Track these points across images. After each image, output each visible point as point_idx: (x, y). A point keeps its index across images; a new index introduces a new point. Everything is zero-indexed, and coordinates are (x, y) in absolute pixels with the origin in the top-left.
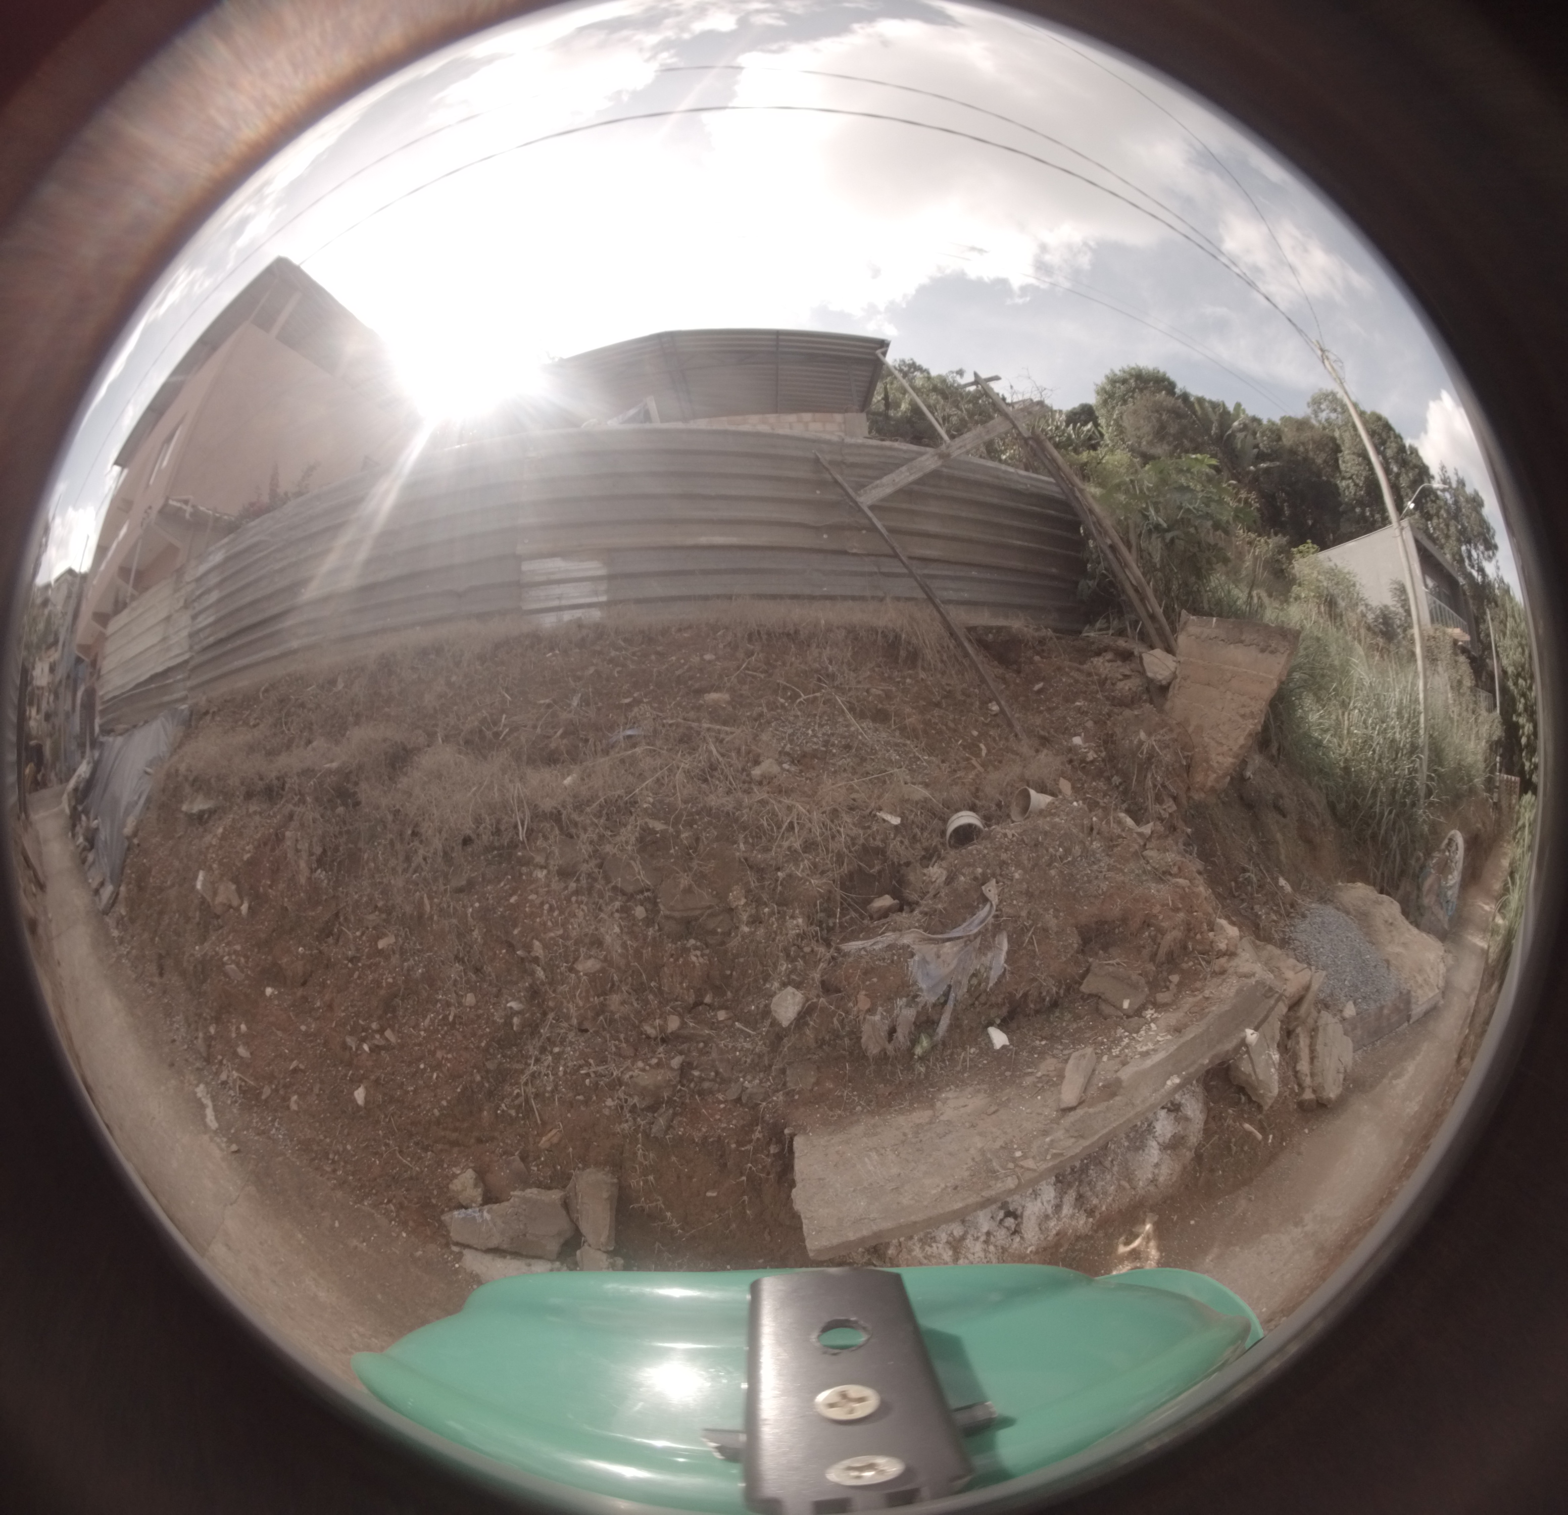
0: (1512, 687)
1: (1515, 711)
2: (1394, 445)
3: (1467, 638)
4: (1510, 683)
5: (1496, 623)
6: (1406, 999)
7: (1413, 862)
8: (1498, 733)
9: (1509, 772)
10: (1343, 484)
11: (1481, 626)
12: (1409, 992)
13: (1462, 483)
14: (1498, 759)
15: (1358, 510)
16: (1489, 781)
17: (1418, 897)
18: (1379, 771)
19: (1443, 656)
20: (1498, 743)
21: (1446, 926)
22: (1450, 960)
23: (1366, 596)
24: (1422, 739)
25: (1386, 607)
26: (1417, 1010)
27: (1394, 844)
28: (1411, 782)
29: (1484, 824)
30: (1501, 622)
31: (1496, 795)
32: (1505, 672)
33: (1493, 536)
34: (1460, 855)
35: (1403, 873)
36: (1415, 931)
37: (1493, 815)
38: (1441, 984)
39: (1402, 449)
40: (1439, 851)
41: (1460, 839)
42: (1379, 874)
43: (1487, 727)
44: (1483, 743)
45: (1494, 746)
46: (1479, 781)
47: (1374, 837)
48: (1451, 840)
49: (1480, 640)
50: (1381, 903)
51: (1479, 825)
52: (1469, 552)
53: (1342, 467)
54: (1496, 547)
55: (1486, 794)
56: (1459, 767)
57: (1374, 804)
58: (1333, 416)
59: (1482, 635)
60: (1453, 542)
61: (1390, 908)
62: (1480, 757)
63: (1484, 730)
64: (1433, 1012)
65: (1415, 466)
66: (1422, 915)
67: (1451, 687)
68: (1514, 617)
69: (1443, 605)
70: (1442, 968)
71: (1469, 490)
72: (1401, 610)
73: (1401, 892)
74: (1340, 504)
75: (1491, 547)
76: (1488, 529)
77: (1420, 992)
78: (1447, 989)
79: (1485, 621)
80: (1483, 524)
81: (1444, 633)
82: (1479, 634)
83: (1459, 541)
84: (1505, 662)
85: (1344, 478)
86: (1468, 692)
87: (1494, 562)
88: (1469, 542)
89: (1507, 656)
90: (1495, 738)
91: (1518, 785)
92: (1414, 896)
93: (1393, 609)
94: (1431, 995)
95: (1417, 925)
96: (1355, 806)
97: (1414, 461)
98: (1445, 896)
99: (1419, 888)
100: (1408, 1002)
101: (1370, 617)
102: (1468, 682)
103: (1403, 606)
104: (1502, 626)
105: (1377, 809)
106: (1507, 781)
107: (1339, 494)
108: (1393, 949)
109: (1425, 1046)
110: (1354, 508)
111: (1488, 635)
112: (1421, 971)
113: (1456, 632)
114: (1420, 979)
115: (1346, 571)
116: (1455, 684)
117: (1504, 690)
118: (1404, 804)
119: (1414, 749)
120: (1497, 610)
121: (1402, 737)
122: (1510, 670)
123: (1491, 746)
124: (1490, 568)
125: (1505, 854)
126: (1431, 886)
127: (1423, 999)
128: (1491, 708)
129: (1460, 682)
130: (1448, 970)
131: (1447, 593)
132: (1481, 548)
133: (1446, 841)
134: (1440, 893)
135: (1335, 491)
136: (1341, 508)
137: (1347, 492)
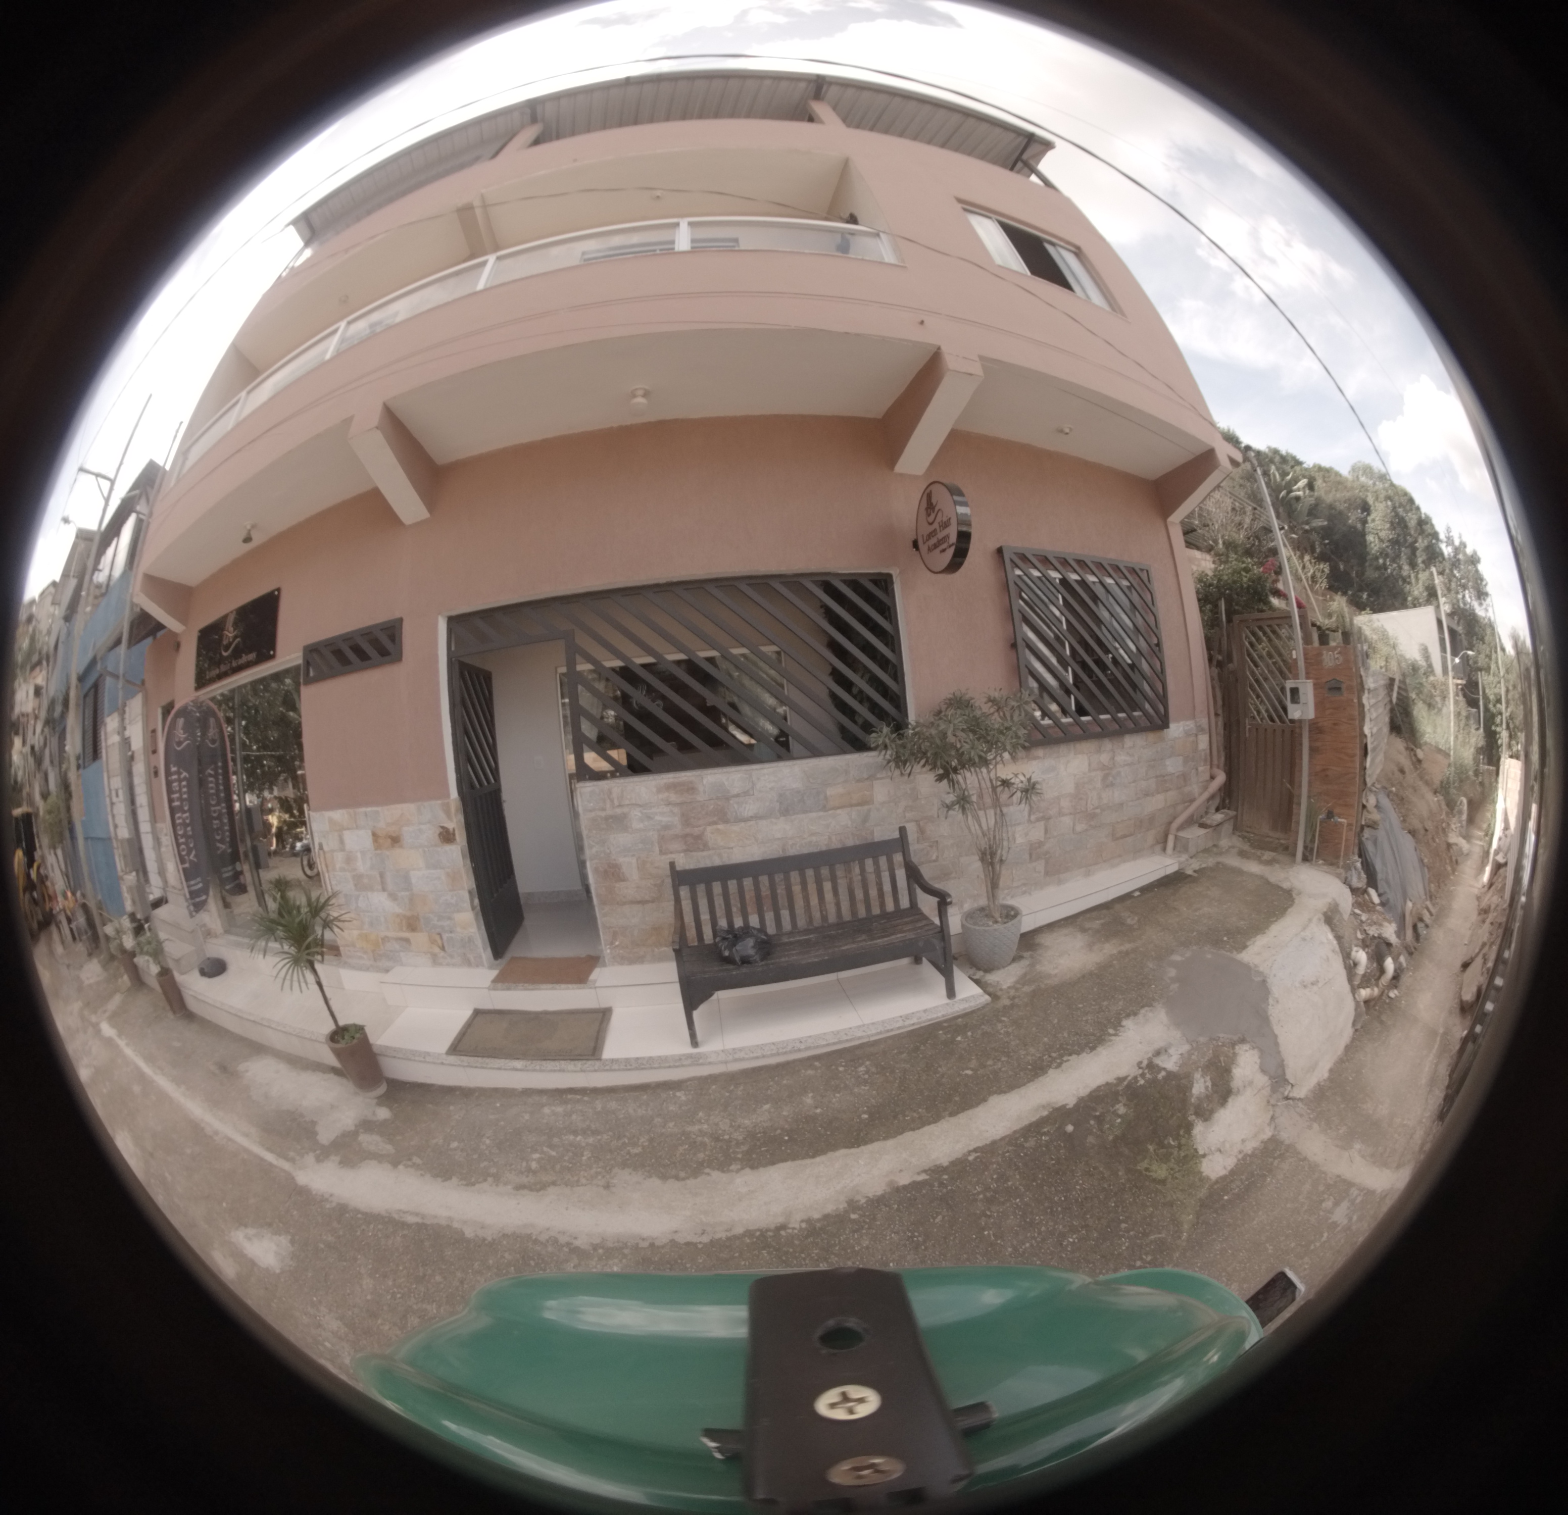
0: (1491, 709)
3: (1465, 683)
8: (1482, 742)
10: (1370, 538)
13: (1463, 545)
14: (1482, 757)
15: (1381, 561)
20: (1481, 747)
25: (1416, 661)
29: (1474, 794)
31: (1481, 778)
32: (1487, 698)
33: (1486, 585)
34: (1465, 809)
37: (1479, 788)
39: (1420, 519)
41: (1465, 801)
43: (1475, 739)
44: (1473, 749)
46: (1471, 772)
52: (1464, 596)
53: (1371, 525)
54: (1487, 594)
55: (1475, 778)
58: (1363, 479)
62: (1471, 758)
63: (1474, 742)
65: (1430, 534)
71: (1469, 551)
72: (1424, 664)
74: (1368, 554)
75: (1481, 594)
76: (1482, 580)
80: (1478, 575)
85: (1371, 533)
86: (1464, 719)
87: (1484, 606)
91: (1494, 771)
93: (1420, 662)
97: (1429, 531)
101: (1404, 663)
102: (1464, 712)
103: (1426, 661)
106: (1488, 769)
107: (1366, 546)
110: (1377, 558)
116: (1456, 715)
117: (1486, 712)
123: (1477, 750)
124: (1480, 610)
128: (1478, 727)
129: (1459, 713)
135: (1363, 543)
136: (1369, 557)
137: (1373, 545)
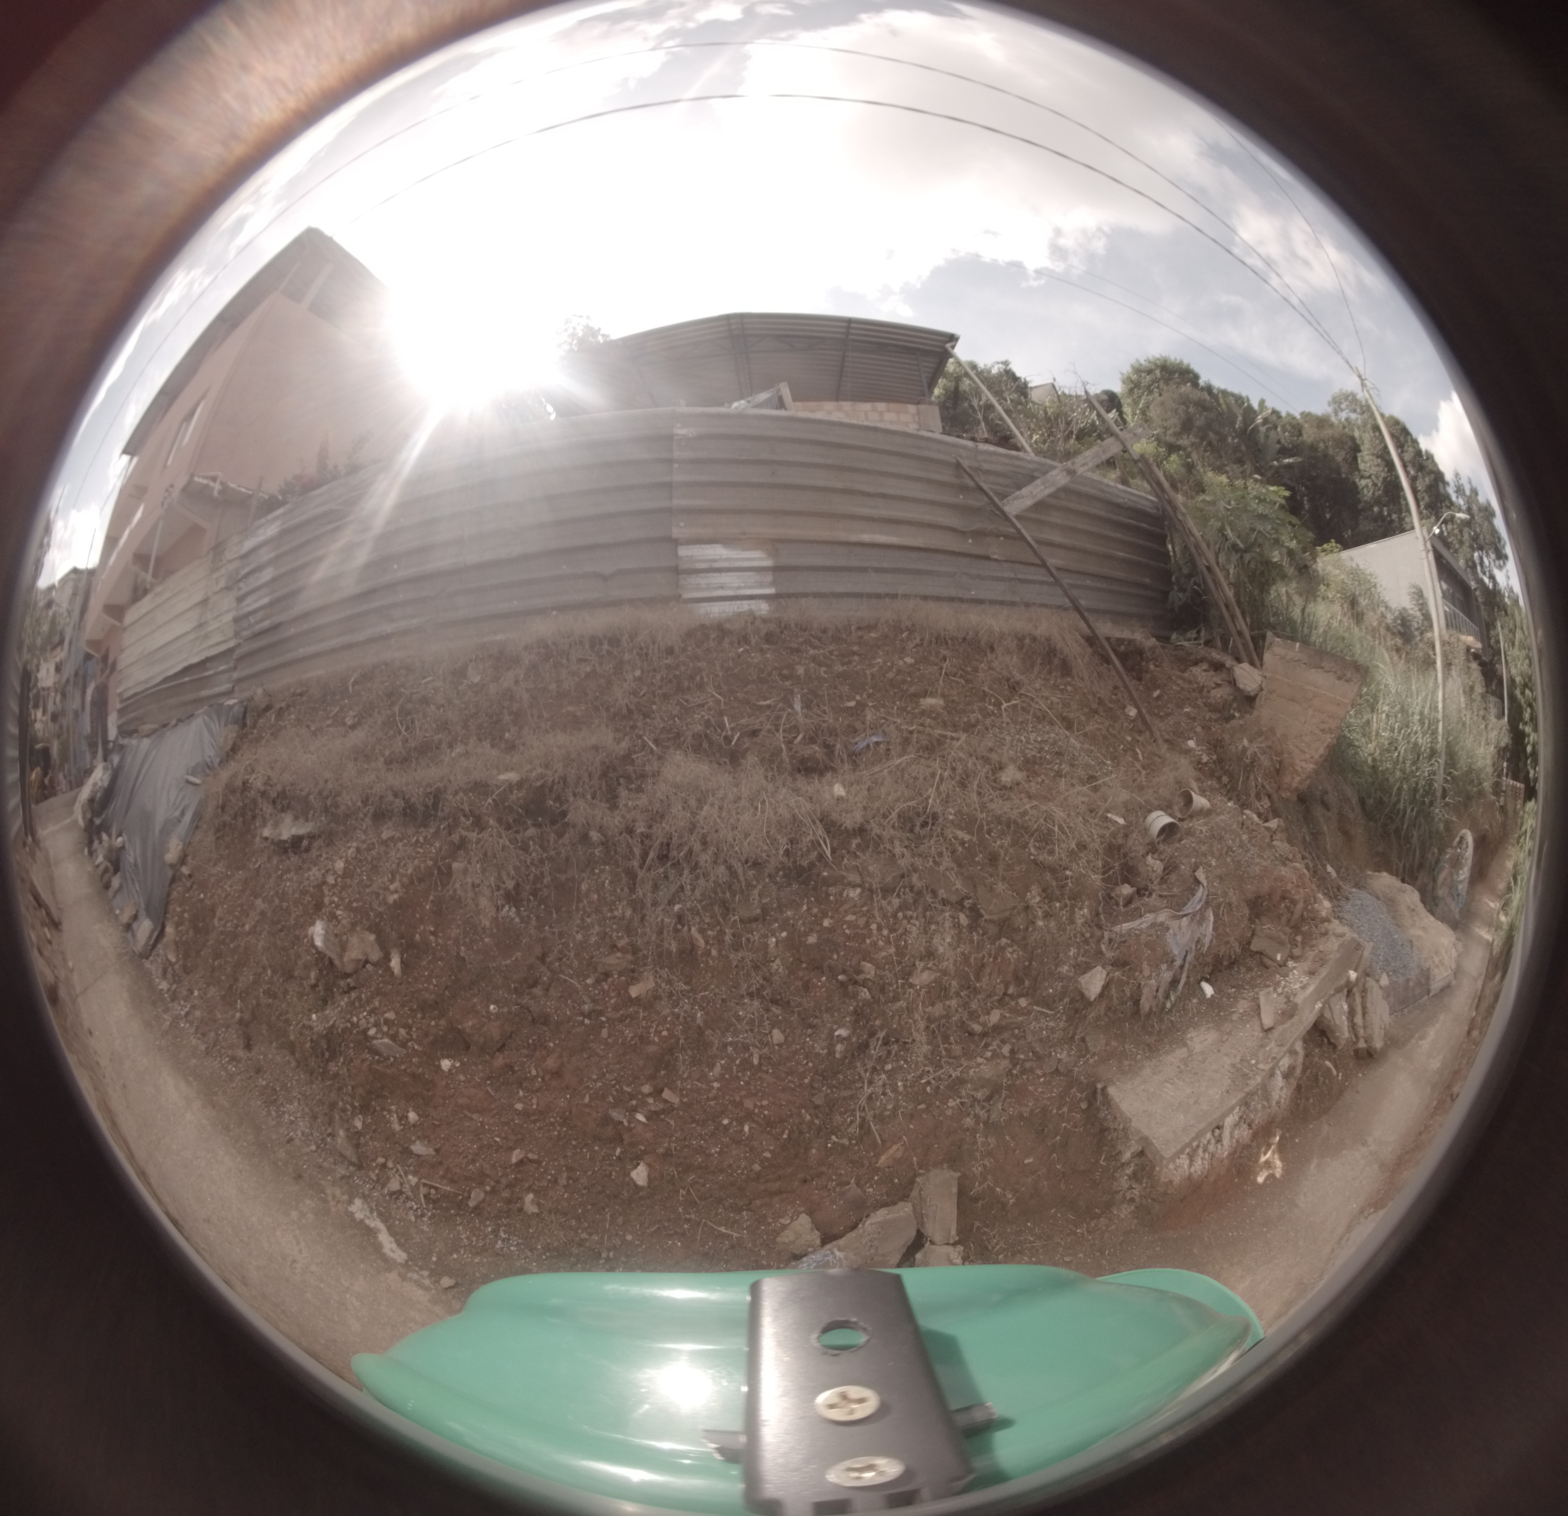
0: (1519, 696)
1: (1521, 719)
2: (1411, 449)
3: (1479, 645)
4: (1518, 692)
5: (1506, 631)
6: (1426, 976)
7: (1429, 856)
8: (1505, 740)
9: (1515, 778)
10: (1362, 483)
11: (1492, 632)
12: (1428, 970)
13: (1475, 492)
14: (1505, 764)
15: (1376, 509)
16: (1497, 786)
17: (1434, 888)
18: (1403, 771)
19: (1457, 661)
20: (1505, 749)
21: (1457, 917)
22: (1460, 946)
23: (1387, 599)
24: (1441, 744)
25: (1404, 609)
26: (1436, 986)
27: (1415, 840)
28: (1430, 783)
29: (1491, 826)
30: (1510, 631)
31: (1502, 799)
32: (1512, 681)
33: (1504, 546)
34: (1470, 852)
35: (1421, 865)
36: (1432, 918)
37: (1499, 817)
38: (1454, 966)
39: (1419, 453)
40: (1452, 847)
41: (1470, 838)
42: (1401, 865)
43: (1495, 733)
44: (1492, 749)
45: (1501, 752)
46: (1487, 785)
47: (1397, 831)
48: (1462, 838)
49: (1490, 646)
50: (1404, 891)
51: (1487, 827)
52: (1481, 559)
53: (1362, 466)
54: (1506, 557)
55: (1493, 797)
56: (1470, 771)
57: (1398, 801)
58: (1353, 416)
59: (1492, 641)
60: (1466, 549)
61: (1410, 896)
62: (1489, 762)
63: (1493, 735)
64: (1447, 989)
65: (1431, 472)
66: (1437, 905)
67: (1464, 692)
68: (1522, 629)
69: (1457, 611)
70: (1454, 953)
71: (1481, 499)
72: (1418, 614)
73: (1419, 882)
74: (1360, 502)
75: (1501, 556)
76: (1497, 537)
77: (1436, 971)
78: (1458, 972)
79: (1495, 627)
80: (1494, 532)
81: (1458, 640)
82: (1489, 639)
83: (1471, 547)
84: (1514, 671)
85: (1362, 477)
86: (1479, 698)
87: (1504, 571)
88: (1481, 548)
89: (1516, 666)
90: (1503, 744)
91: (1523, 791)
92: (1430, 887)
93: (1411, 612)
94: (1445, 974)
95: (1432, 912)
96: (1381, 802)
97: (1430, 467)
98: (1457, 889)
99: (1434, 880)
100: (1428, 978)
101: (1390, 618)
102: (1479, 689)
103: (1420, 610)
104: (1511, 635)
105: (1401, 806)
106: (1513, 787)
107: (1358, 493)
108: (1415, 932)
109: (1442, 1017)
110: (1372, 507)
111: (1498, 642)
112: (1437, 953)
113: (1470, 639)
114: (1436, 960)
115: (1368, 572)
116: (1467, 689)
117: (1512, 698)
118: (1424, 802)
119: (1433, 753)
120: (1507, 619)
121: (1423, 741)
122: (1518, 679)
123: (1499, 752)
124: (1500, 576)
125: (1510, 856)
126: (1445, 879)
127: (1440, 976)
128: (1500, 716)
129: (1472, 688)
130: (1459, 956)
131: (1461, 598)
132: (1493, 556)
133: (1458, 839)
134: (1452, 886)
135: (1354, 490)
136: (1360, 506)
137: (1365, 491)
